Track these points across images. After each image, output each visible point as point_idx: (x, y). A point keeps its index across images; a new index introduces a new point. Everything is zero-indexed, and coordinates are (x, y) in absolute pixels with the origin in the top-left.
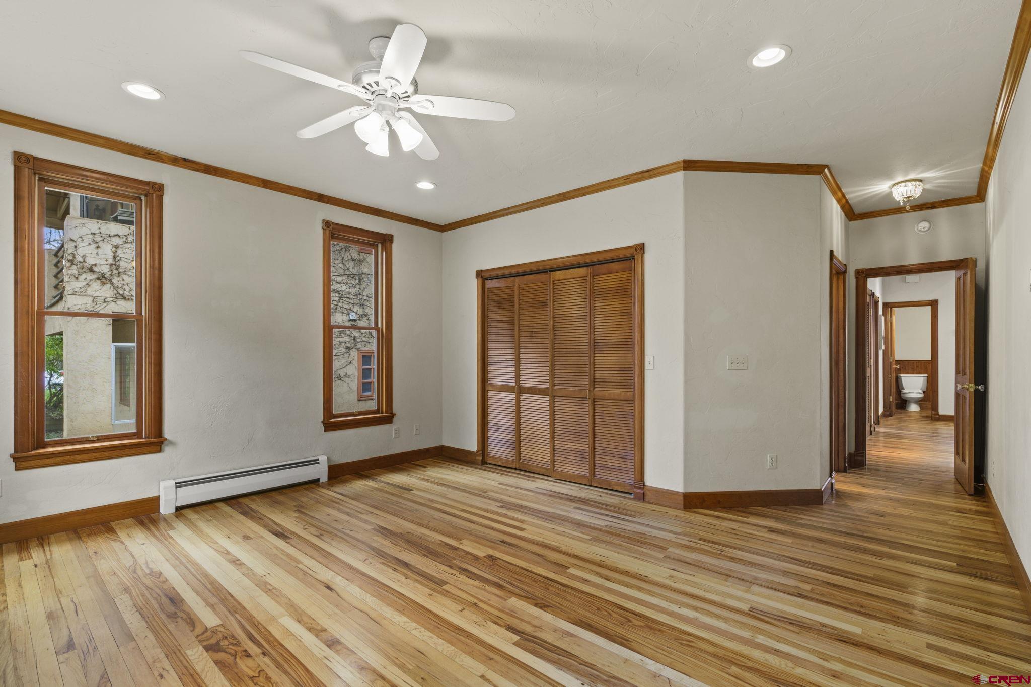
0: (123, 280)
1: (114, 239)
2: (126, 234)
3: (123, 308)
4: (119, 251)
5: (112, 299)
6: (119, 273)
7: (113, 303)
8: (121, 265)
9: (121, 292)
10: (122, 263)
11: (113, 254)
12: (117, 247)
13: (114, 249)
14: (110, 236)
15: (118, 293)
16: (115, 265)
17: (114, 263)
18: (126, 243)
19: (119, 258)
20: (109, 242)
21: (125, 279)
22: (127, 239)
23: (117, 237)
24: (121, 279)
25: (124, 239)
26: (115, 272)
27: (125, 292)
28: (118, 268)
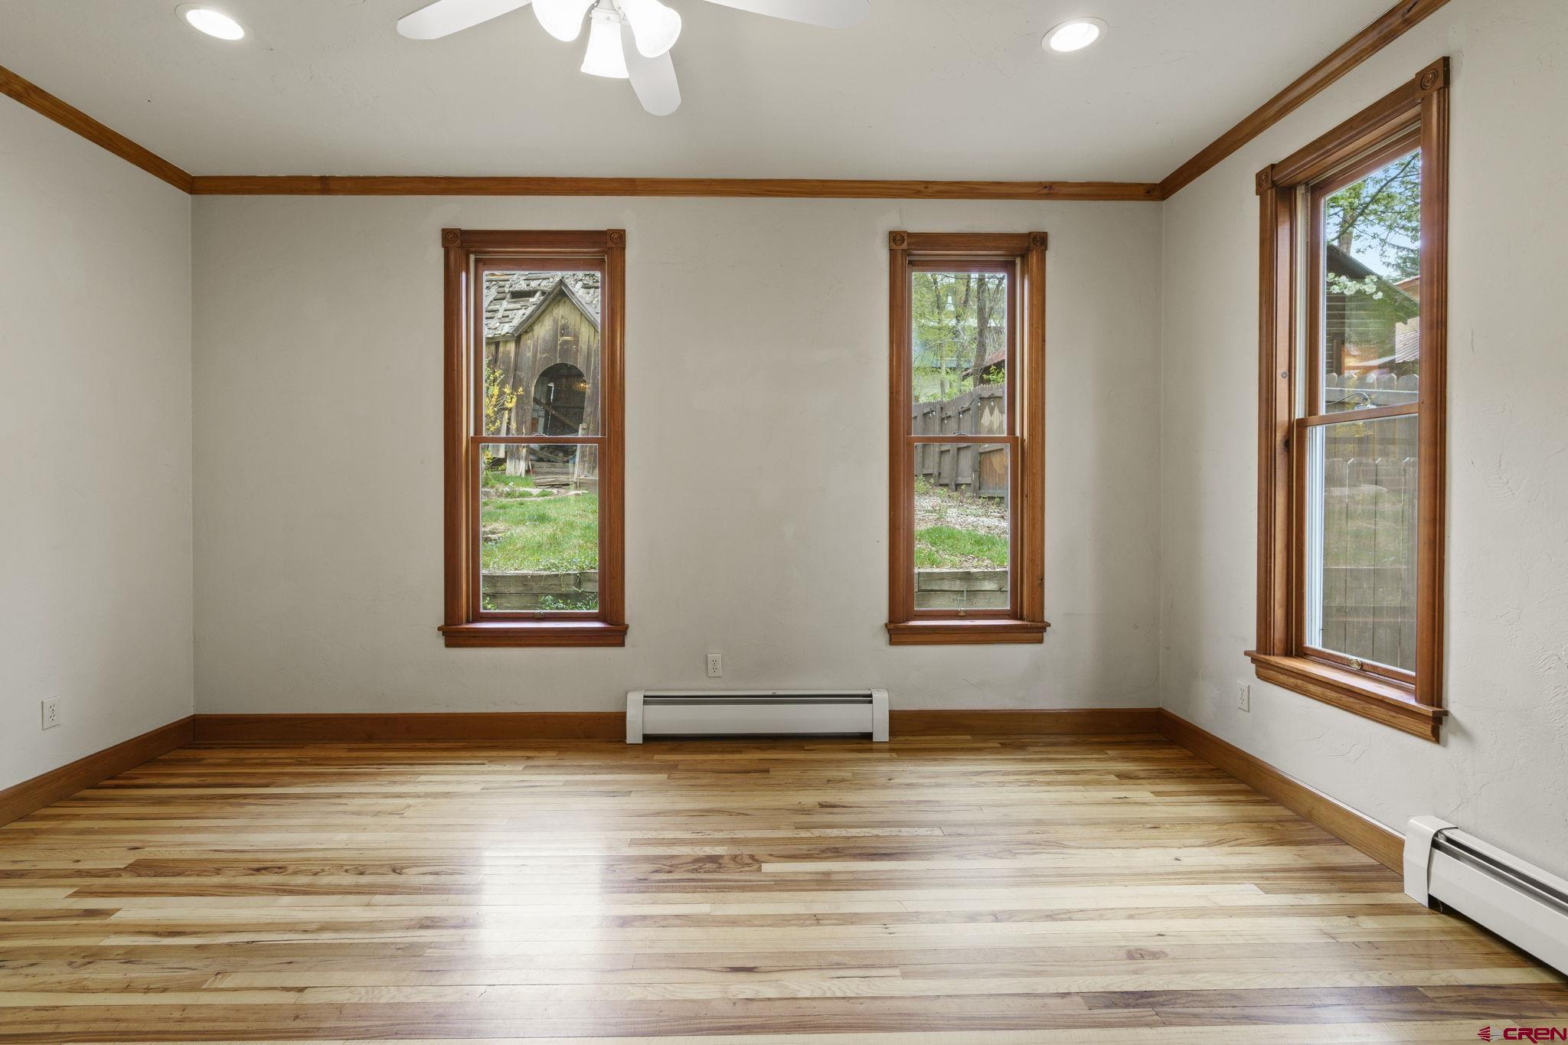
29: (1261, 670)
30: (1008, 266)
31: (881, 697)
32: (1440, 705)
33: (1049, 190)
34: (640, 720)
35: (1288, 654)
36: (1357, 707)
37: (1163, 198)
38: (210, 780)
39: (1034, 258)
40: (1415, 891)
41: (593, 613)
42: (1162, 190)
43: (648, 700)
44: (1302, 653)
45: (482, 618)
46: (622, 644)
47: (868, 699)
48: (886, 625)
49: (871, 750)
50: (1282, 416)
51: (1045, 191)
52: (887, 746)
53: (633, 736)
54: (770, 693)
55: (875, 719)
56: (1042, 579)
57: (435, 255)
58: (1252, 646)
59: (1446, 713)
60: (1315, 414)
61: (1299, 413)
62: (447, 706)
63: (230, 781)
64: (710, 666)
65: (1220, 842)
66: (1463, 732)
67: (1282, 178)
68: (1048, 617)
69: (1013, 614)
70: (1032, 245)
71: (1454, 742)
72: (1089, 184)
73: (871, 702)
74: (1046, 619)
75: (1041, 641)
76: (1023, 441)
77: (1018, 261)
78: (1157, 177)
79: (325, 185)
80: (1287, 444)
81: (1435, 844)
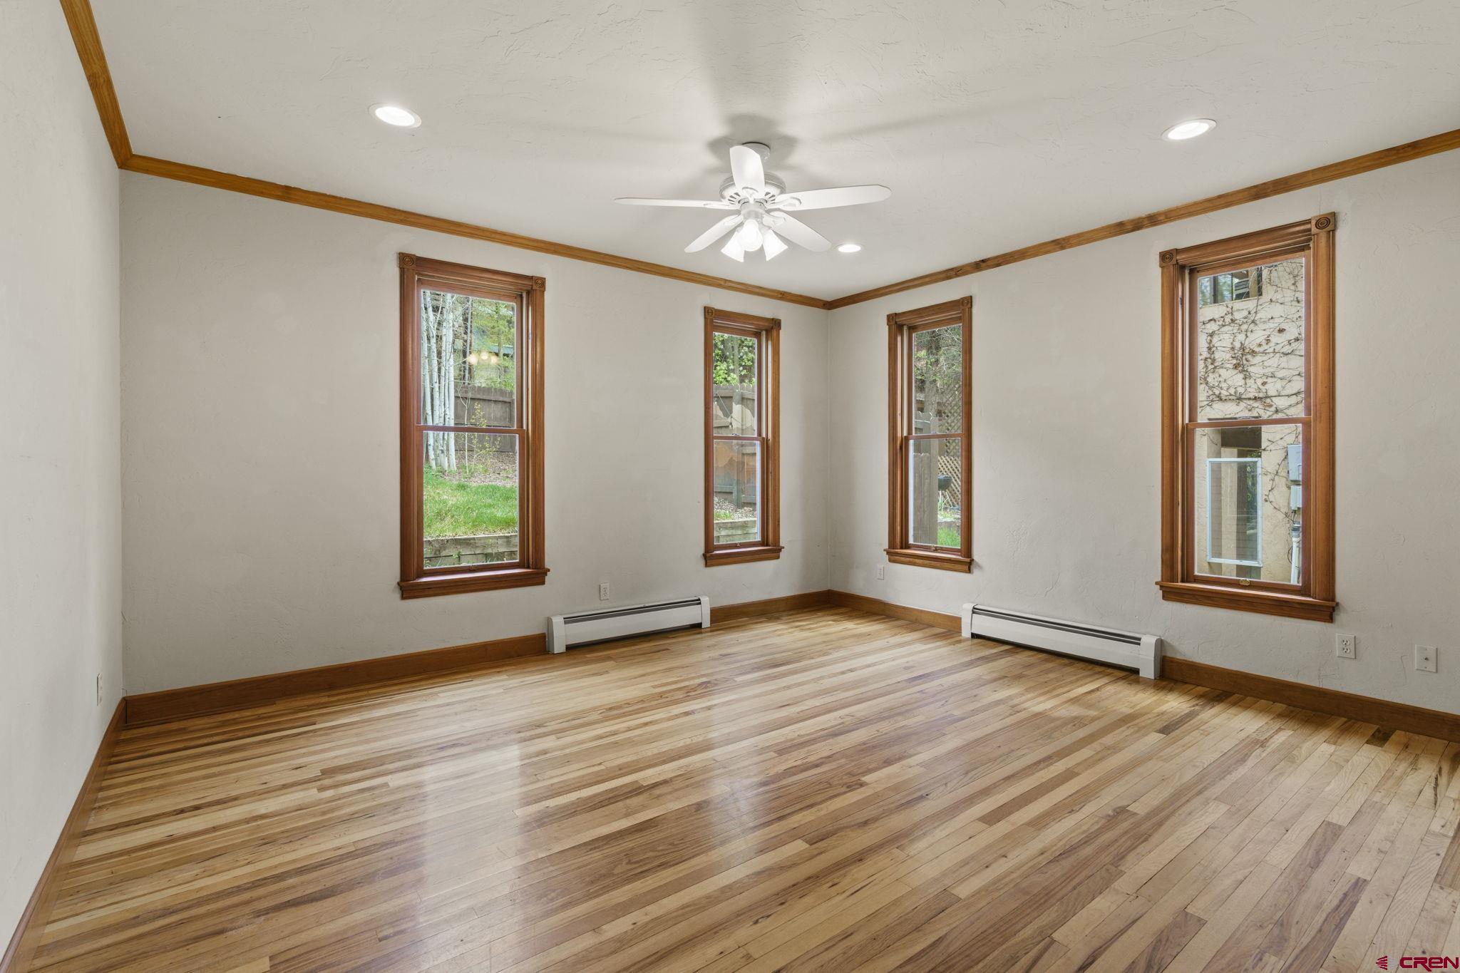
0: (1220, 376)
1: (1208, 326)
2: (1223, 315)
3: (1221, 413)
4: (1215, 339)
5: (1207, 402)
6: (1215, 367)
7: (1208, 407)
8: (1216, 358)
9: (1217, 393)
10: (1217, 355)
11: (1207, 345)
12: (1211, 335)
13: (1209, 338)
14: (1204, 323)
15: (1214, 394)
16: (1210, 358)
17: (1209, 356)
18: (1224, 326)
19: (1214, 349)
20: (1204, 331)
21: (1222, 374)
22: (1224, 321)
23: (1213, 322)
24: (1217, 375)
25: (1221, 323)
26: (1211, 367)
27: (1223, 392)
28: (1214, 361)
29: (892, 557)
30: (757, 335)
31: (705, 600)
32: (971, 557)
33: (783, 296)
34: (563, 636)
35: (902, 548)
36: (938, 565)
37: (829, 309)
38: (240, 734)
39: (774, 333)
40: (966, 633)
41: (515, 563)
42: (830, 305)
43: (568, 620)
44: (908, 546)
45: (425, 574)
46: (543, 583)
47: (698, 602)
48: (704, 555)
49: (701, 633)
50: (899, 434)
51: (780, 296)
52: (709, 629)
53: (559, 647)
54: (642, 606)
55: (701, 614)
56: (779, 522)
57: (393, 272)
58: (886, 546)
59: (973, 560)
60: (912, 434)
61: (905, 434)
62: (403, 648)
63: (256, 731)
64: (602, 592)
65: (895, 635)
66: (979, 566)
67: (900, 321)
68: (782, 544)
69: (763, 543)
70: (774, 327)
71: (975, 571)
72: (801, 296)
73: (700, 603)
74: (781, 545)
75: (778, 558)
76: (767, 440)
77: (764, 333)
78: (829, 299)
79: (287, 193)
80: (901, 448)
81: (973, 612)
